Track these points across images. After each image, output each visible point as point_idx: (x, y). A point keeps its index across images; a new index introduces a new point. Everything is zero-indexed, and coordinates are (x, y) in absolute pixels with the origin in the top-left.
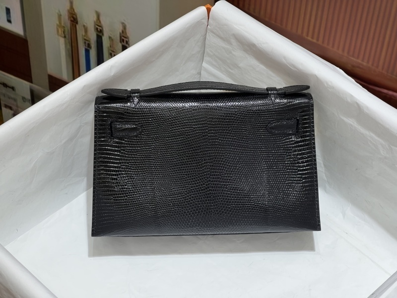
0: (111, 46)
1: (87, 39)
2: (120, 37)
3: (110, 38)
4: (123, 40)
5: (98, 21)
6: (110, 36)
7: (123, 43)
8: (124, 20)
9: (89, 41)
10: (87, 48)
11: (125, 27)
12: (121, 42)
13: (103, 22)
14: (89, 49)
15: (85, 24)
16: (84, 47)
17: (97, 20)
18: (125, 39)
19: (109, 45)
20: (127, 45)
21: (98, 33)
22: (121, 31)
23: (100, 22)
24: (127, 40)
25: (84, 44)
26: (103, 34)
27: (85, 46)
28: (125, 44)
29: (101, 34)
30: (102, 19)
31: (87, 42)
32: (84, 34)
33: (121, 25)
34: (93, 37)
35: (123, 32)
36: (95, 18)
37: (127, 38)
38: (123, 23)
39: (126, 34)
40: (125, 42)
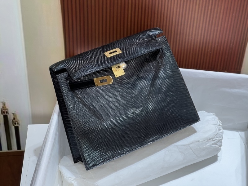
2: (2, 111)
4: (4, 112)
7: (4, 114)
11: (4, 104)
12: (2, 114)
18: (5, 111)
20: (7, 114)
22: (2, 107)
24: (7, 111)
28: (5, 114)
33: (1, 104)
37: (7, 109)
38: (3, 102)
39: (6, 107)
40: (5, 113)
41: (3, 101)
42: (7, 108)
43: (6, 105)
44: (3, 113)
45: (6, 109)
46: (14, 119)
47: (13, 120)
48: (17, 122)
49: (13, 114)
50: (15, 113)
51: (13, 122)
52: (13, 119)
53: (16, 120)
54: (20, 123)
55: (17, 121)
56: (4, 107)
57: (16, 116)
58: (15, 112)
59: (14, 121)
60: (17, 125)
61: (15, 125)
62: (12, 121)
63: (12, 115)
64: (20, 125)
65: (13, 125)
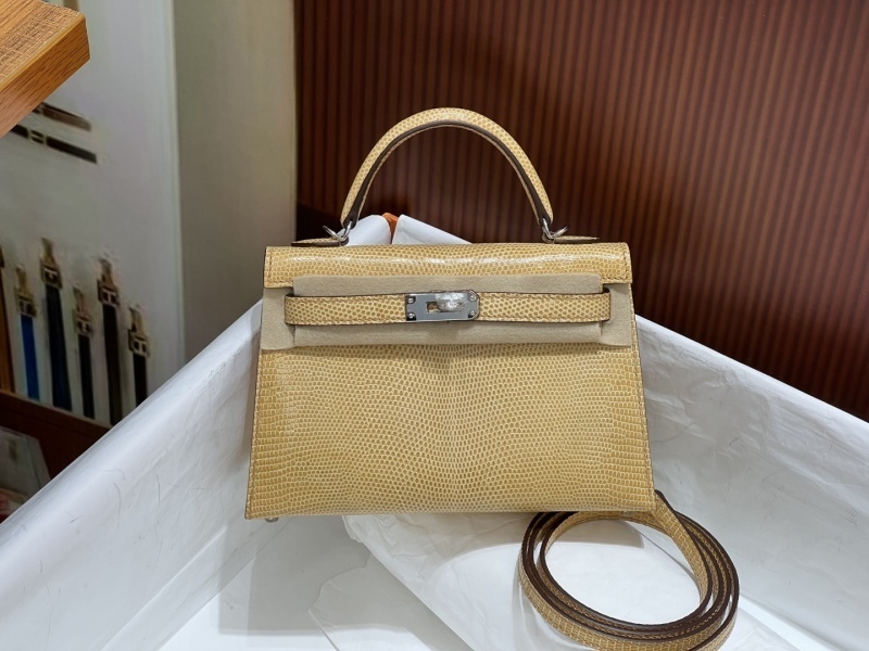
0: (78, 309)
1: (27, 296)
2: (99, 289)
3: (76, 291)
4: (106, 296)
5: (50, 260)
6: (77, 287)
7: (105, 302)
8: (107, 255)
9: (31, 301)
10: (25, 314)
11: (107, 269)
12: (100, 299)
13: (59, 262)
14: (30, 316)
15: (20, 267)
16: (20, 312)
17: (46, 257)
18: (109, 293)
19: (74, 307)
20: (114, 305)
21: (49, 283)
22: (100, 278)
23: (53, 260)
24: (114, 294)
25: (19, 308)
26: (61, 286)
27: (22, 310)
28: (109, 302)
29: (55, 286)
30: (56, 254)
31: (25, 303)
32: (18, 286)
33: (99, 265)
34: (38, 291)
35: (104, 278)
36: (42, 254)
37: (114, 290)
38: (105, 261)
39: (111, 282)
40: (109, 298)
41: (104, 257)
42: (115, 283)
43: (113, 275)
44: (102, 296)
45: (108, 286)
46: (134, 328)
47: (129, 331)
48: (141, 343)
49: (132, 311)
50: (138, 310)
51: (130, 338)
52: (130, 327)
53: (138, 333)
54: (151, 348)
55: (142, 339)
56: (107, 277)
57: (139, 320)
58: (138, 306)
59: (133, 334)
60: (140, 352)
61: (136, 351)
62: (126, 332)
63: (129, 313)
64: (149, 354)
65: (131, 349)
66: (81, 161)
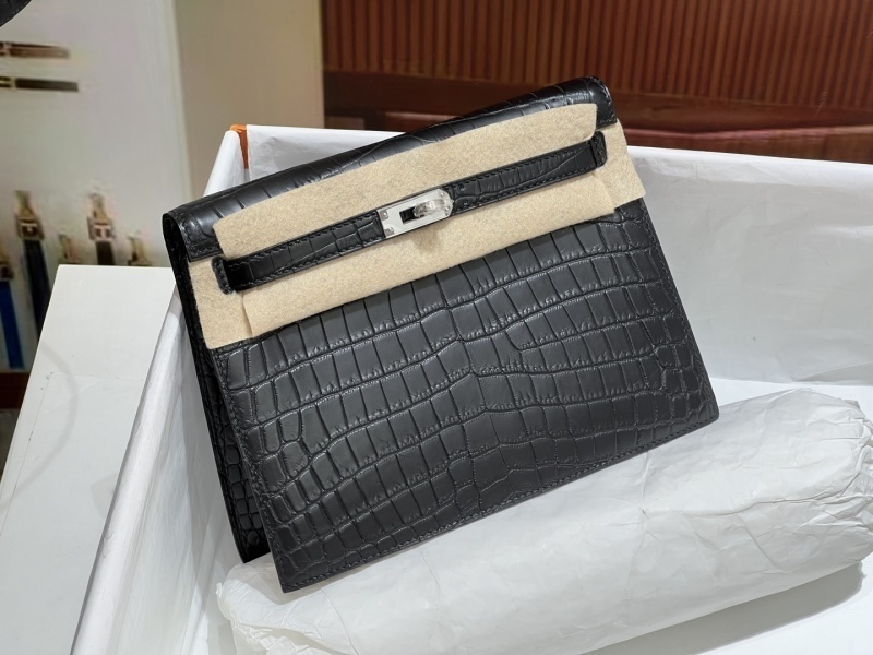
2: (90, 227)
3: (61, 237)
4: (98, 233)
5: (27, 212)
6: (63, 233)
7: (99, 239)
8: (97, 188)
9: (6, 263)
11: (99, 202)
12: (92, 237)
13: (39, 212)
14: (5, 280)
17: (22, 211)
18: (102, 228)
19: (61, 254)
20: (110, 240)
21: (29, 238)
22: (90, 215)
23: (31, 212)
24: (109, 227)
26: (42, 236)
28: (104, 238)
29: (36, 238)
30: (34, 204)
33: (89, 201)
35: (95, 214)
36: (16, 207)
37: (109, 223)
38: (95, 195)
39: (105, 215)
40: (103, 233)
41: (94, 191)
42: (110, 216)
43: (107, 208)
44: (94, 233)
45: (105, 221)
46: (136, 257)
47: (130, 261)
49: (132, 240)
52: (131, 257)
53: (141, 261)
56: (98, 211)
57: (142, 247)
58: (139, 232)
63: (127, 242)
66: (59, 94)
